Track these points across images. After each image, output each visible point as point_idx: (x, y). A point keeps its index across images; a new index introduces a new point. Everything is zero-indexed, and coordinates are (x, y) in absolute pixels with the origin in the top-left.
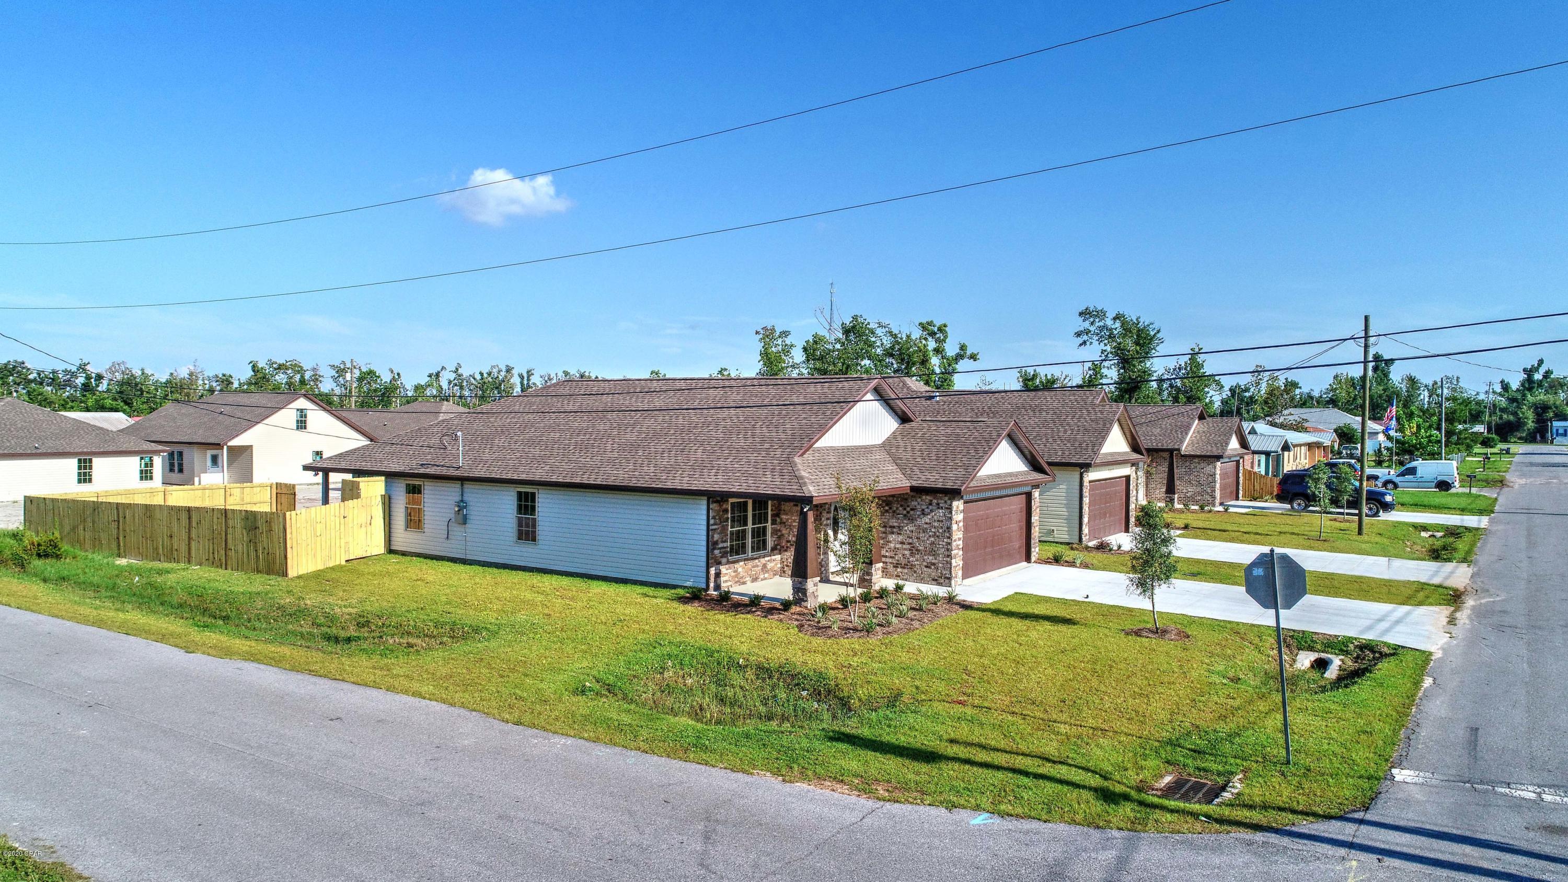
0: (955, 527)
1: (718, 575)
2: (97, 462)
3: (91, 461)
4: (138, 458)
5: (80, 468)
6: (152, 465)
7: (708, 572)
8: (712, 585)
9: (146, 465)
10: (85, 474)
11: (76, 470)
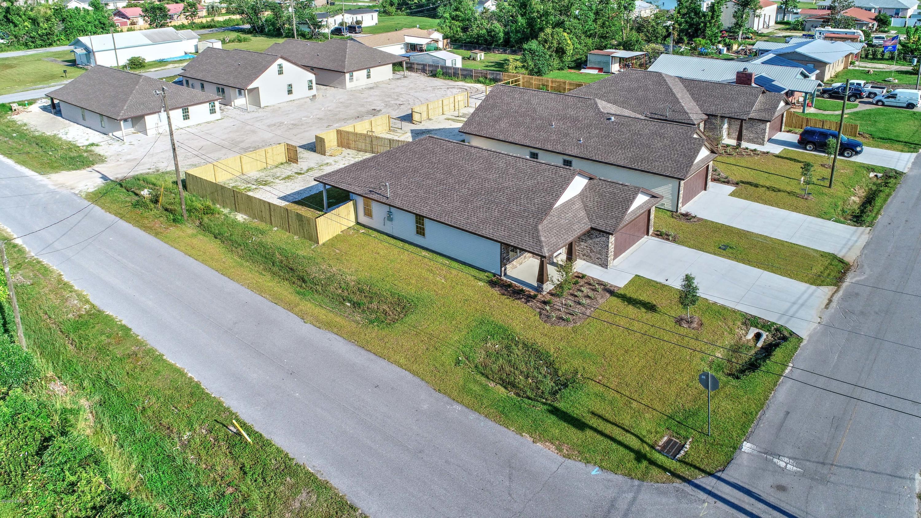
0: (610, 245)
1: (505, 269)
2: (190, 108)
3: (188, 109)
4: (208, 104)
5: (183, 113)
6: (215, 106)
7: (501, 270)
8: (503, 274)
9: (212, 107)
10: (186, 115)
11: (182, 114)
